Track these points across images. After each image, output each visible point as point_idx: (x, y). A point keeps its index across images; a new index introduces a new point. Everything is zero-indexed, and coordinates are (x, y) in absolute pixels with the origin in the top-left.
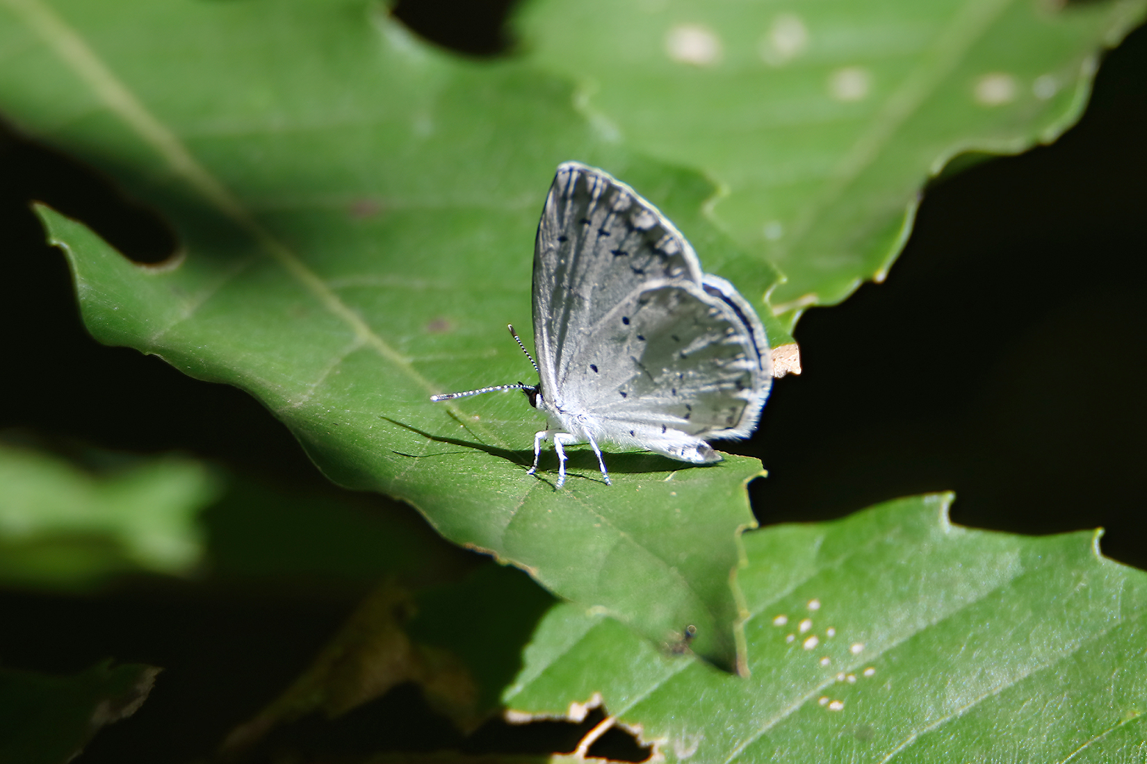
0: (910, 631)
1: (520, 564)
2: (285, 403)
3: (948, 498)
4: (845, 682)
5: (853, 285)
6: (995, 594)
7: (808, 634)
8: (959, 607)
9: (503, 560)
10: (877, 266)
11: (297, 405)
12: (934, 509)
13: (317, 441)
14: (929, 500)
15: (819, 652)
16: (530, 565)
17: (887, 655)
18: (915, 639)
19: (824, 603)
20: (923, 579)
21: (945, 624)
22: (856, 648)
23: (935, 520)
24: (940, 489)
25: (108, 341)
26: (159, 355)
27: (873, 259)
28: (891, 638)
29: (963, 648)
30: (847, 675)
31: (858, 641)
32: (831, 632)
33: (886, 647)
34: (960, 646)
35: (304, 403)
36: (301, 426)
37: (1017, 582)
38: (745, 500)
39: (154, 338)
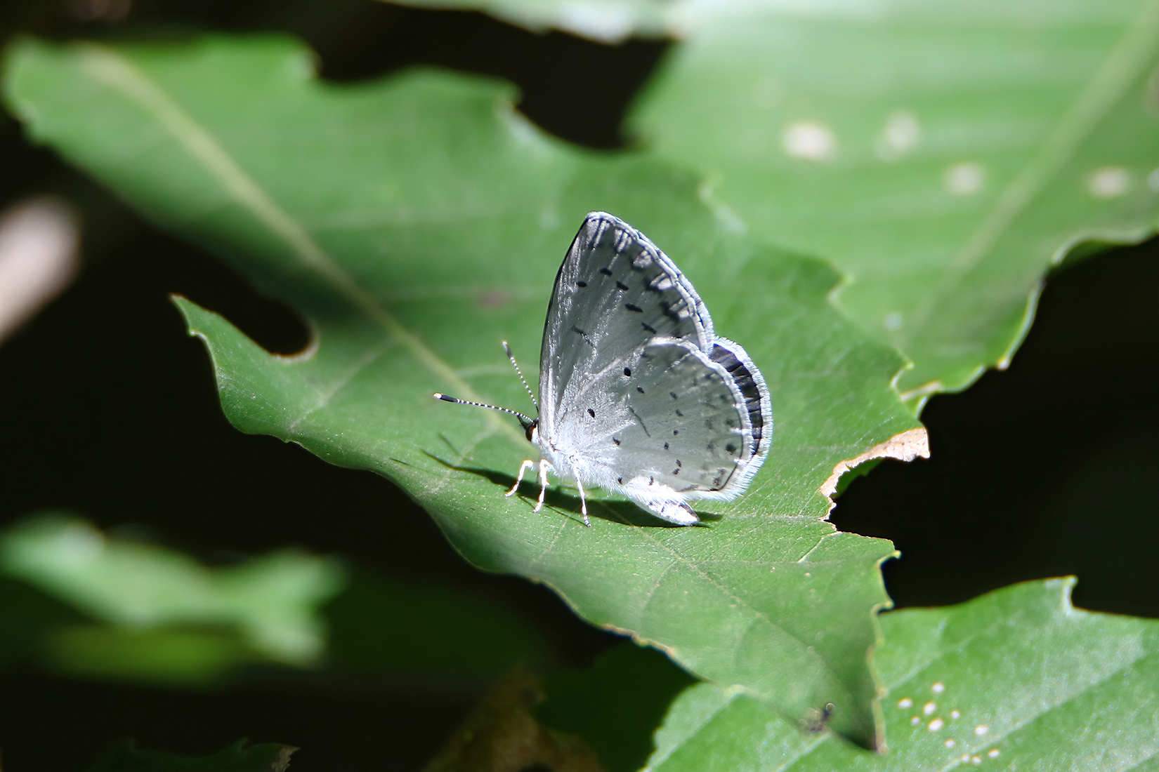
0: (1034, 713)
1: (659, 644)
2: (422, 488)
3: (1070, 582)
4: (970, 764)
5: (977, 372)
6: (1118, 677)
7: (934, 716)
8: (1083, 688)
9: (642, 640)
10: (1000, 354)
11: (434, 490)
12: (1056, 593)
13: (456, 525)
14: (1051, 583)
15: (944, 734)
16: (669, 646)
17: (1011, 737)
18: (1039, 721)
19: (947, 685)
20: (1046, 662)
21: (1068, 706)
22: (981, 730)
23: (1058, 604)
24: (1061, 573)
25: (248, 429)
26: (298, 443)
27: (996, 346)
28: (1015, 720)
29: (1086, 729)
30: (972, 756)
31: (981, 722)
32: (955, 714)
33: (1011, 729)
34: (1084, 726)
35: (440, 488)
36: (439, 511)
37: (1139, 664)
38: (878, 581)
39: (292, 426)
